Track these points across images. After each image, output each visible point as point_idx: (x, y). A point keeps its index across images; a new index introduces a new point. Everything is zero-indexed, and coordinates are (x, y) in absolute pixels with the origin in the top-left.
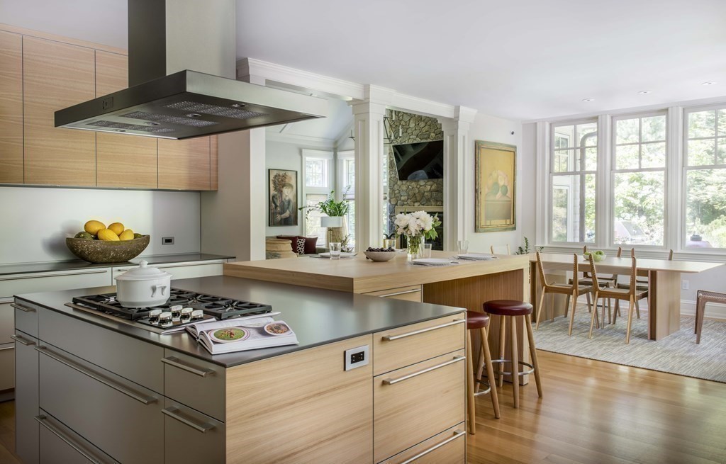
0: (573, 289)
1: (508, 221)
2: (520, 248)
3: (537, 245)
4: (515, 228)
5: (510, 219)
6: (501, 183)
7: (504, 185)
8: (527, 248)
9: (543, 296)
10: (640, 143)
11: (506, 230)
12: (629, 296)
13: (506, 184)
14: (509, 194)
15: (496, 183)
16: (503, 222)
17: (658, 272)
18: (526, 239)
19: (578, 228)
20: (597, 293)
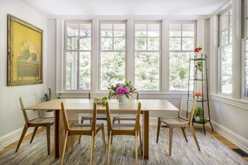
0: (92, 130)
1: (37, 78)
2: (46, 95)
3: (57, 92)
4: (42, 83)
5: (39, 76)
6: (32, 51)
7: (33, 54)
8: (50, 94)
9: (66, 139)
10: (113, 37)
11: (35, 83)
12: (135, 132)
13: (36, 53)
14: (38, 60)
15: (27, 51)
16: (33, 78)
17: (150, 112)
18: (49, 89)
19: (76, 82)
20: (111, 132)
